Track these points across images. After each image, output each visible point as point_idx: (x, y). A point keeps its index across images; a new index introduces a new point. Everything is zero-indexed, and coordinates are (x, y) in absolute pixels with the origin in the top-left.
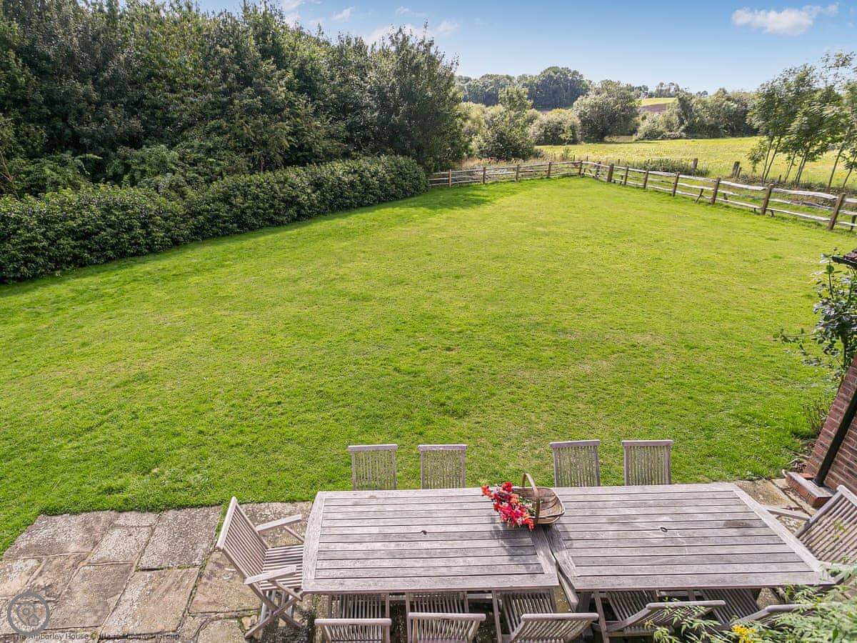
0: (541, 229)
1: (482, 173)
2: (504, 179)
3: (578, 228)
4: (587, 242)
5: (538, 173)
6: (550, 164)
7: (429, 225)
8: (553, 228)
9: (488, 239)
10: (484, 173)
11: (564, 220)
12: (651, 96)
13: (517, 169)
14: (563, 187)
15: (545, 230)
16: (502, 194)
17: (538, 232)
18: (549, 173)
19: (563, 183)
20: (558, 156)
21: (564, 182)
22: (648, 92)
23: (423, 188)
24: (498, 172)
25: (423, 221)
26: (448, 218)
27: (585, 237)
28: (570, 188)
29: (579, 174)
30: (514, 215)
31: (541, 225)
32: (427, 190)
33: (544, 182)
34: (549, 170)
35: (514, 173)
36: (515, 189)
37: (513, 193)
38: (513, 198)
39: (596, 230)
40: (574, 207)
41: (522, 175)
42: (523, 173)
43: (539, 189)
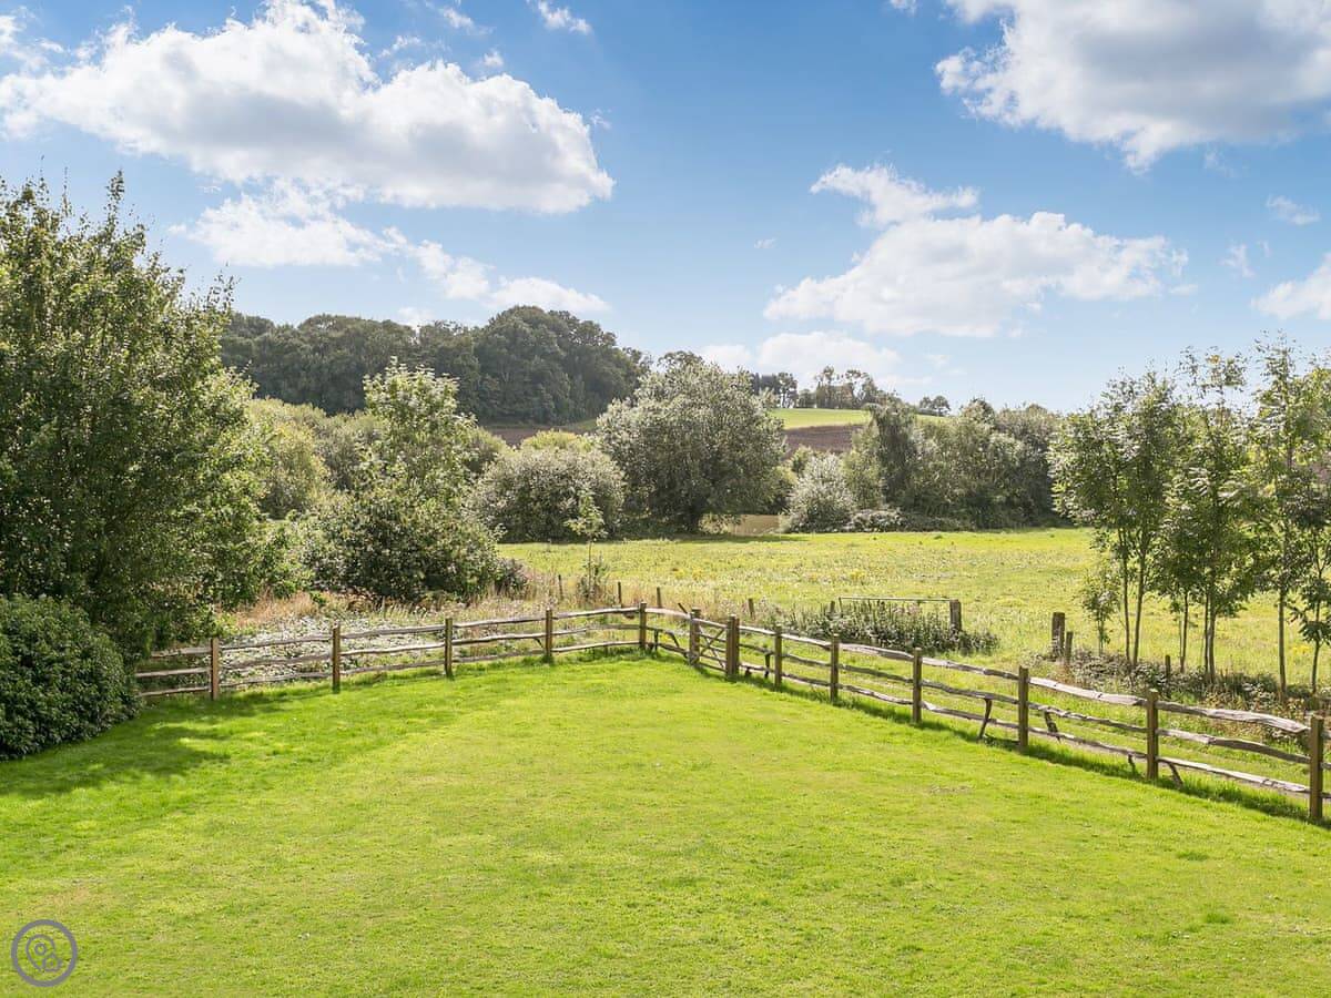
0: (540, 856)
1: (329, 648)
2: (404, 666)
3: (661, 847)
4: (692, 902)
5: (516, 645)
6: (549, 618)
7: (140, 863)
8: (581, 852)
9: (364, 907)
10: (336, 648)
11: (612, 816)
12: (807, 402)
13: (446, 633)
14: (597, 691)
15: (558, 860)
16: (399, 725)
17: (534, 867)
18: (549, 646)
19: (596, 679)
20: (570, 584)
21: (601, 674)
22: (800, 389)
23: (113, 708)
24: (381, 642)
25: (118, 843)
26: (212, 829)
27: (686, 881)
28: (619, 694)
29: (642, 643)
30: (447, 804)
31: (545, 842)
32: (129, 715)
33: (537, 677)
34: (549, 635)
35: (435, 647)
36: (442, 702)
37: (440, 719)
38: (437, 737)
39: (714, 849)
40: (640, 766)
41: (464, 654)
42: (465, 647)
43: (522, 702)
